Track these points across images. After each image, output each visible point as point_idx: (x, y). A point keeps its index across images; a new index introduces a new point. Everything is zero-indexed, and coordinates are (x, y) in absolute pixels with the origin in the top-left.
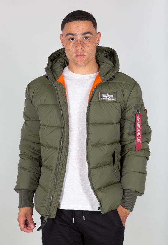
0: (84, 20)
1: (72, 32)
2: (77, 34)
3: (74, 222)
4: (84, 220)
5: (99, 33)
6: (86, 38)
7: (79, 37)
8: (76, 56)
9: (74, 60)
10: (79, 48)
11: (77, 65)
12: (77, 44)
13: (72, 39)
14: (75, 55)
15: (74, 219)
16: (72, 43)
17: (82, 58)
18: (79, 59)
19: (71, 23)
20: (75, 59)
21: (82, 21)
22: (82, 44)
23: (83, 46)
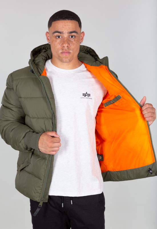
0: (71, 20)
1: (60, 31)
2: (64, 32)
3: (63, 206)
4: (72, 204)
5: (83, 32)
6: (72, 37)
7: (66, 35)
8: (62, 53)
9: (59, 56)
10: (66, 45)
11: (62, 61)
12: (63, 42)
13: (59, 37)
14: (60, 51)
15: (63, 204)
16: (59, 40)
17: (67, 54)
18: (64, 55)
19: (58, 21)
20: (61, 55)
21: (69, 21)
22: (68, 41)
23: (69, 44)
